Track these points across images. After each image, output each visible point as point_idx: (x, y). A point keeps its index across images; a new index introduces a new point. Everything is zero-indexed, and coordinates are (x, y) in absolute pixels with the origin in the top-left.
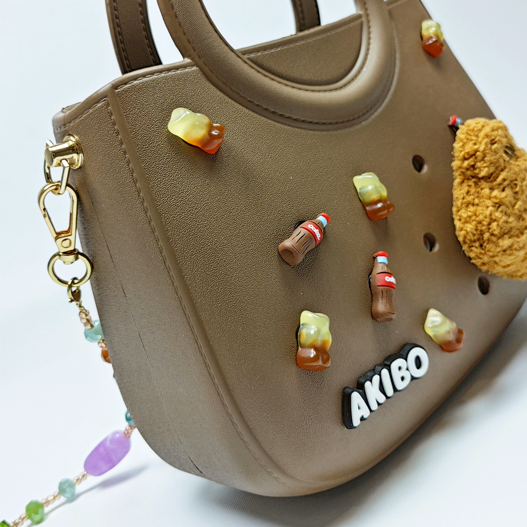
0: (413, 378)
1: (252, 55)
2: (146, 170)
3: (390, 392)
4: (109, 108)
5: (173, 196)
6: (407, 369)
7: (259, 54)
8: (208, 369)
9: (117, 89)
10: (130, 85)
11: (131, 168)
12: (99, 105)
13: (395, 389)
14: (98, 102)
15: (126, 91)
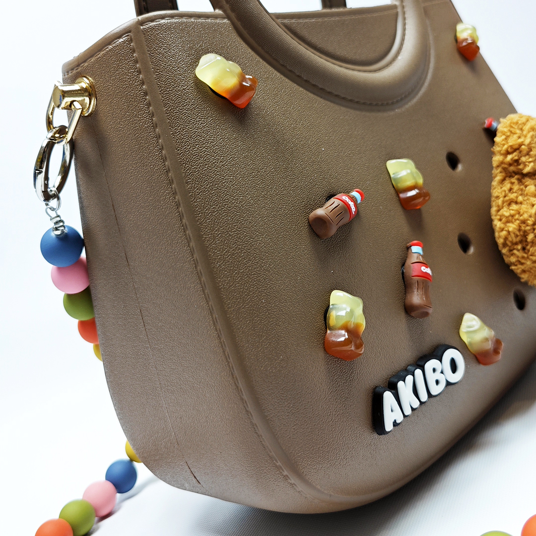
0: (448, 384)
1: (286, 21)
2: (168, 114)
3: (424, 397)
4: (132, 44)
5: (197, 145)
6: (442, 372)
7: (293, 21)
8: (222, 346)
9: (142, 26)
10: (156, 23)
11: (151, 112)
12: (121, 40)
13: (430, 395)
14: (120, 37)
15: (152, 28)
